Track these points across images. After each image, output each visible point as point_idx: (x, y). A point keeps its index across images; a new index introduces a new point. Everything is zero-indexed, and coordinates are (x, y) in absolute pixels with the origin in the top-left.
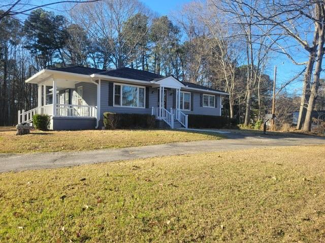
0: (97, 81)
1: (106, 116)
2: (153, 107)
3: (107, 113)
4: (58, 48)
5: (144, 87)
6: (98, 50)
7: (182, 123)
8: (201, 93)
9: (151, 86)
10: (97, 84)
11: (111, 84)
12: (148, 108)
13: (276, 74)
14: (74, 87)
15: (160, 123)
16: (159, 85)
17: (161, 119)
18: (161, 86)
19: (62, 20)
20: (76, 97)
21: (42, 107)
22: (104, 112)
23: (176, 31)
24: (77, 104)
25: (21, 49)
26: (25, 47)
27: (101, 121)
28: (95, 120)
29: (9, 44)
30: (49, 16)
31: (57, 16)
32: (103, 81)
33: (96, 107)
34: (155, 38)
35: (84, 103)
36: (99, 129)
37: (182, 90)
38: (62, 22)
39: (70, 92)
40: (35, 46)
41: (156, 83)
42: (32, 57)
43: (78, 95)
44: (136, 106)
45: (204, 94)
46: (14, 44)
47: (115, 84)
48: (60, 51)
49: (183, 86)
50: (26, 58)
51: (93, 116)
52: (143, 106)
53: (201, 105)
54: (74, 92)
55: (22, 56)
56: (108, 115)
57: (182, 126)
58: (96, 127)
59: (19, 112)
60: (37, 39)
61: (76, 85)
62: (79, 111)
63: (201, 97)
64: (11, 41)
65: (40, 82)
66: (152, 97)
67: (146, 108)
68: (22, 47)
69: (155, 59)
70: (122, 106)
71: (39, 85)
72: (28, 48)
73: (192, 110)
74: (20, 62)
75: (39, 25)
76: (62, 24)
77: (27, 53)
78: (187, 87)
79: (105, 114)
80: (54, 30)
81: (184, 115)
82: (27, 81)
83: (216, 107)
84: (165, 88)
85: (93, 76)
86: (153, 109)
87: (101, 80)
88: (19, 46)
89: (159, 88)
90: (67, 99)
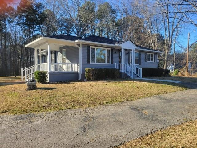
0: (79, 45)
1: (88, 71)
2: (116, 63)
3: (88, 69)
4: (39, 24)
5: (110, 49)
6: (63, 25)
7: (137, 74)
8: (145, 52)
9: (115, 48)
10: (79, 47)
11: (88, 47)
12: (113, 64)
13: (189, 38)
14: (59, 50)
15: (123, 75)
16: (122, 47)
17: (123, 72)
18: (123, 48)
19: (41, 6)
20: (61, 57)
21: (39, 65)
22: (86, 68)
23: (114, 12)
24: (62, 62)
25: (14, 25)
26: (17, 24)
27: (83, 74)
28: (77, 74)
29: (7, 22)
30: (33, 4)
31: (38, 3)
32: (83, 45)
33: (79, 64)
34: (101, 17)
35: (68, 61)
36: (82, 80)
37: (136, 50)
38: (41, 7)
39: (55, 53)
40: (24, 24)
41: (120, 45)
42: (22, 30)
43: (62, 55)
44: (105, 63)
45: (147, 53)
46: (11, 22)
47: (91, 47)
48: (40, 26)
49: (136, 48)
50: (18, 31)
51: (76, 71)
52: (110, 63)
53: (145, 61)
54: (59, 54)
55: (15, 29)
56: (89, 70)
57: (138, 76)
58: (79, 79)
59: (22, 68)
60: (25, 19)
61: (60, 48)
62: (64, 67)
63: (145, 55)
64: (8, 21)
65: (36, 46)
66: (116, 56)
67: (112, 64)
68: (15, 24)
69: (100, 31)
70: (96, 63)
71: (35, 49)
72: (19, 24)
73: (140, 64)
74: (14, 34)
75: (26, 9)
76: (41, 9)
77: (19, 28)
78: (139, 49)
79: (87, 69)
80: (36, 13)
81: (139, 68)
82: (26, 46)
83: (154, 62)
84: (125, 49)
85: (77, 41)
86: (116, 65)
87: (82, 44)
88: (13, 24)
89: (121, 49)
90: (53, 58)
